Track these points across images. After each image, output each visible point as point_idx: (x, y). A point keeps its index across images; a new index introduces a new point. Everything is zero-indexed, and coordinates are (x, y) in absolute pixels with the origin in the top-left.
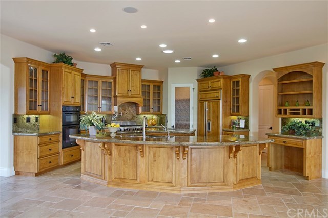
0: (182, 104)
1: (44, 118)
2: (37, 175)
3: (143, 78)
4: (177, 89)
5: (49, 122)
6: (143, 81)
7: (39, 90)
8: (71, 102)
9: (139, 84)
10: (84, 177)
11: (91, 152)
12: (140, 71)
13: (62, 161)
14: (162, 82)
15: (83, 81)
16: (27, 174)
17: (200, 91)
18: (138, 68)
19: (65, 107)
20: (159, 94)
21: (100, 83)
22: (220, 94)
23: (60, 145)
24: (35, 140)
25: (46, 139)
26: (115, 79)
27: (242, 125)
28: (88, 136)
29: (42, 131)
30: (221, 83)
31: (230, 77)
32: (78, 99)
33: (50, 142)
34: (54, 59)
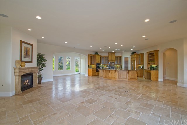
0: (126, 62)
1: (93, 65)
2: (92, 76)
3: (116, 55)
4: (125, 58)
5: (94, 66)
6: (116, 56)
7: (92, 60)
8: (98, 62)
9: (114, 57)
10: (100, 77)
11: (101, 72)
12: (115, 54)
13: (96, 74)
14: (121, 56)
15: (101, 58)
16: (90, 76)
17: (131, 58)
18: (114, 53)
19: (97, 63)
20: (120, 59)
21: (105, 58)
22: (135, 59)
23: (96, 71)
24: (92, 70)
25: (93, 70)
26: (108, 56)
27: (142, 67)
28: (100, 68)
29: (93, 68)
30: (135, 56)
31: (139, 54)
32: (100, 62)
33: (94, 70)
34: (95, 53)
